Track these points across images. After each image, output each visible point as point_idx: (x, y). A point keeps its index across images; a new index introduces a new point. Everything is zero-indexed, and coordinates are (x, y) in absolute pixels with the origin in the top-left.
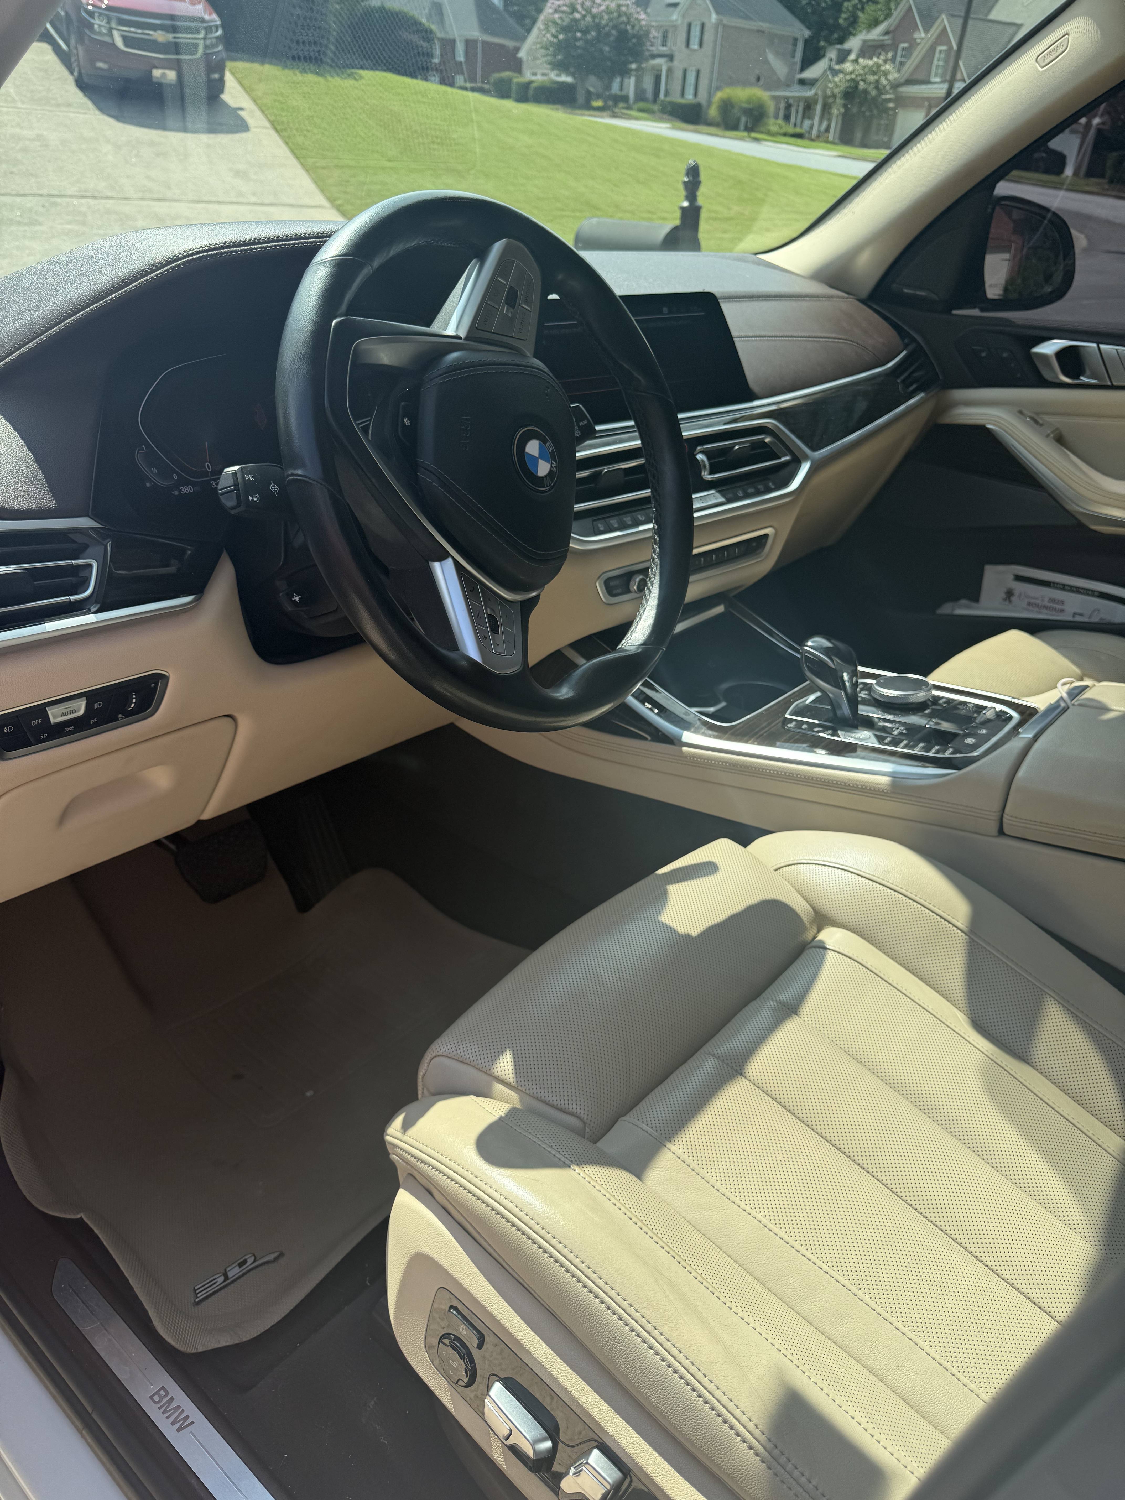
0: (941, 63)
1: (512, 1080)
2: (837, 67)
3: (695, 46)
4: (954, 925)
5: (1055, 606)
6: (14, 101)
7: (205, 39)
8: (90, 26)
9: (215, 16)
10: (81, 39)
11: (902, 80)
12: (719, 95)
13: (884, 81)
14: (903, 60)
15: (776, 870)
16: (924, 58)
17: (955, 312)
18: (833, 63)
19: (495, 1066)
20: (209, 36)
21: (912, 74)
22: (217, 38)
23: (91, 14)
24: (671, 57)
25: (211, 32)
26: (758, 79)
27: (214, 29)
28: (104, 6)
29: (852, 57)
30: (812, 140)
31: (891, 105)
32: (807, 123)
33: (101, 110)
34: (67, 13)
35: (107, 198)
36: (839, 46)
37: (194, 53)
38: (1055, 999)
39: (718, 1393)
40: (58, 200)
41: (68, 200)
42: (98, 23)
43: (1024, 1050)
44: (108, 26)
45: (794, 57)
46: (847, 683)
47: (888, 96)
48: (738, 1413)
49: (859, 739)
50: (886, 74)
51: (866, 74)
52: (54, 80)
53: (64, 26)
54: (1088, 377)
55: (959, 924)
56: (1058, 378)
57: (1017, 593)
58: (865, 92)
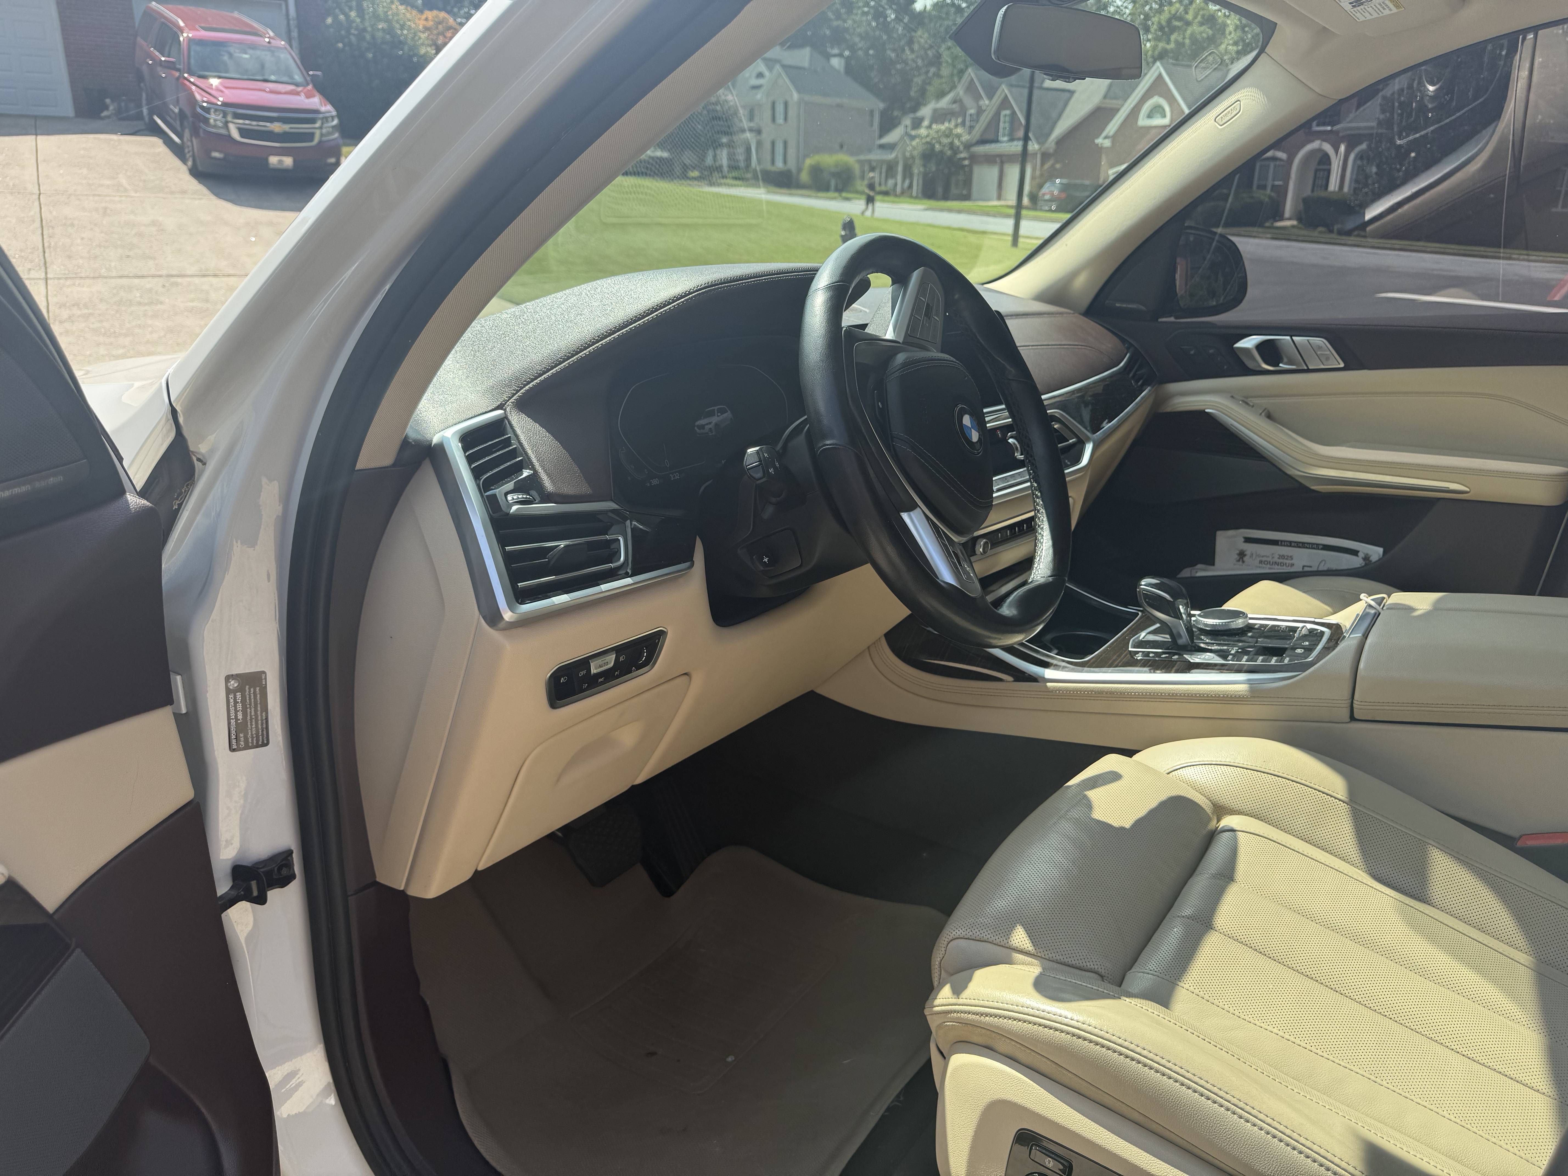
0: (1007, 125)
1: (1030, 949)
2: (913, 133)
3: (780, 120)
4: (1336, 798)
5: (1285, 561)
6: (126, 190)
7: (321, 128)
8: (206, 121)
9: (329, 107)
10: (195, 132)
11: (974, 141)
12: (809, 162)
13: (957, 142)
14: (973, 124)
15: (1168, 774)
16: (990, 121)
17: (1160, 320)
18: (909, 129)
19: (1012, 939)
20: (325, 125)
21: (981, 136)
22: (333, 127)
23: (207, 110)
24: (759, 132)
25: (327, 121)
26: (842, 146)
27: (330, 119)
28: (219, 103)
29: (926, 123)
30: (896, 196)
31: (966, 162)
32: (891, 182)
33: (218, 195)
34: (181, 110)
35: (229, 276)
36: (912, 115)
37: (312, 140)
38: (1437, 848)
39: (1315, 1148)
40: (179, 280)
41: (189, 279)
42: (214, 118)
43: (1422, 894)
44: (223, 120)
45: (872, 125)
46: (1183, 616)
47: (962, 155)
48: (1336, 1160)
49: (1204, 659)
50: (959, 136)
51: (939, 137)
52: (167, 170)
53: (178, 122)
54: (1285, 364)
55: (1339, 797)
56: (1260, 367)
57: (1248, 553)
58: (941, 152)
